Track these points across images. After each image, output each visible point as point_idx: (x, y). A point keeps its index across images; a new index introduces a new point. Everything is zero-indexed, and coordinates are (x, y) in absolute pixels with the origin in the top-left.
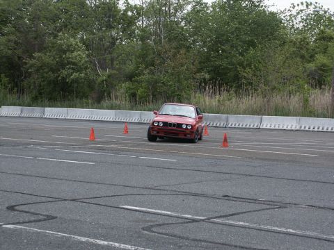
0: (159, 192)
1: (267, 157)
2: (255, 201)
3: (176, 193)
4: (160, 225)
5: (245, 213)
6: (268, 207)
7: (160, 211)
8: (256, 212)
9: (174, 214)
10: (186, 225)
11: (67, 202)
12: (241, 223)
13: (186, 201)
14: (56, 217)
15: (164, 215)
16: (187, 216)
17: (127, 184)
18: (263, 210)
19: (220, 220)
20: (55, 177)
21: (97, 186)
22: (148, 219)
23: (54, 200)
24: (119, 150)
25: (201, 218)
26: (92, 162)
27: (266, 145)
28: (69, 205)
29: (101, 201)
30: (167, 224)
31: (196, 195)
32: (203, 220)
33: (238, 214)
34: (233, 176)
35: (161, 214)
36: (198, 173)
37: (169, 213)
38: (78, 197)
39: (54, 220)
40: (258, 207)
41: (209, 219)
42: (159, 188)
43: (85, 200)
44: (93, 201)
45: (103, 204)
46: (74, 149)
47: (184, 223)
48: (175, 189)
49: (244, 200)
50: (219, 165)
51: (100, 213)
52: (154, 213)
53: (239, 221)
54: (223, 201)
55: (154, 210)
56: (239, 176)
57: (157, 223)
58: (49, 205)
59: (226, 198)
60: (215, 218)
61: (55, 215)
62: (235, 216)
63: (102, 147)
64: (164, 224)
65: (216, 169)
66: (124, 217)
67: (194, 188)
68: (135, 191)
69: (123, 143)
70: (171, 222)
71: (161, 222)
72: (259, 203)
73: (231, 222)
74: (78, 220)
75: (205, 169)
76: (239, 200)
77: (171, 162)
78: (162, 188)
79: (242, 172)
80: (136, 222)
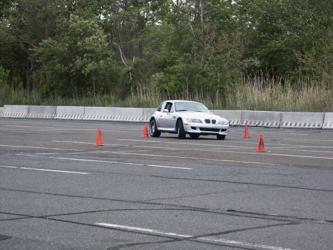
0: (151, 206)
1: (307, 164)
2: (264, 216)
3: (171, 208)
4: (132, 245)
5: (244, 230)
6: (276, 223)
7: (140, 229)
8: (259, 229)
9: (156, 232)
10: (165, 244)
11: (32, 219)
12: (232, 242)
13: (179, 217)
14: (10, 238)
15: (145, 233)
16: (170, 234)
17: (118, 197)
18: (269, 226)
19: (208, 239)
20: (33, 190)
21: (78, 200)
22: (121, 238)
23: (18, 217)
24: (129, 157)
25: (187, 236)
26: (87, 171)
27: (314, 149)
28: (34, 222)
29: (75, 218)
30: (141, 244)
31: (195, 209)
32: (187, 239)
33: (235, 231)
34: (252, 187)
35: (140, 233)
36: (211, 183)
37: (150, 231)
38: (49, 214)
39: (6, 241)
40: (264, 222)
41: (195, 237)
42: (154, 202)
43: (55, 217)
44: (65, 218)
45: (76, 221)
46: (72, 156)
47: (164, 242)
48: (173, 203)
49: (252, 215)
50: (242, 174)
51: (66, 231)
52: (133, 232)
53: (231, 239)
54: (224, 216)
55: (133, 228)
56: (259, 187)
57: (130, 243)
58: (9, 223)
59: (231, 213)
60: (204, 236)
61: (11, 235)
62: (230, 234)
63: (108, 154)
64: (137, 244)
65: (236, 179)
66: (93, 236)
67: (197, 202)
68: (124, 205)
69: (136, 149)
70: (147, 241)
71: (135, 242)
72: (268, 219)
73: (221, 240)
74: (35, 241)
75: (221, 178)
76: (246, 215)
77: (184, 171)
78: (158, 202)
79: (266, 182)
80: (106, 241)
